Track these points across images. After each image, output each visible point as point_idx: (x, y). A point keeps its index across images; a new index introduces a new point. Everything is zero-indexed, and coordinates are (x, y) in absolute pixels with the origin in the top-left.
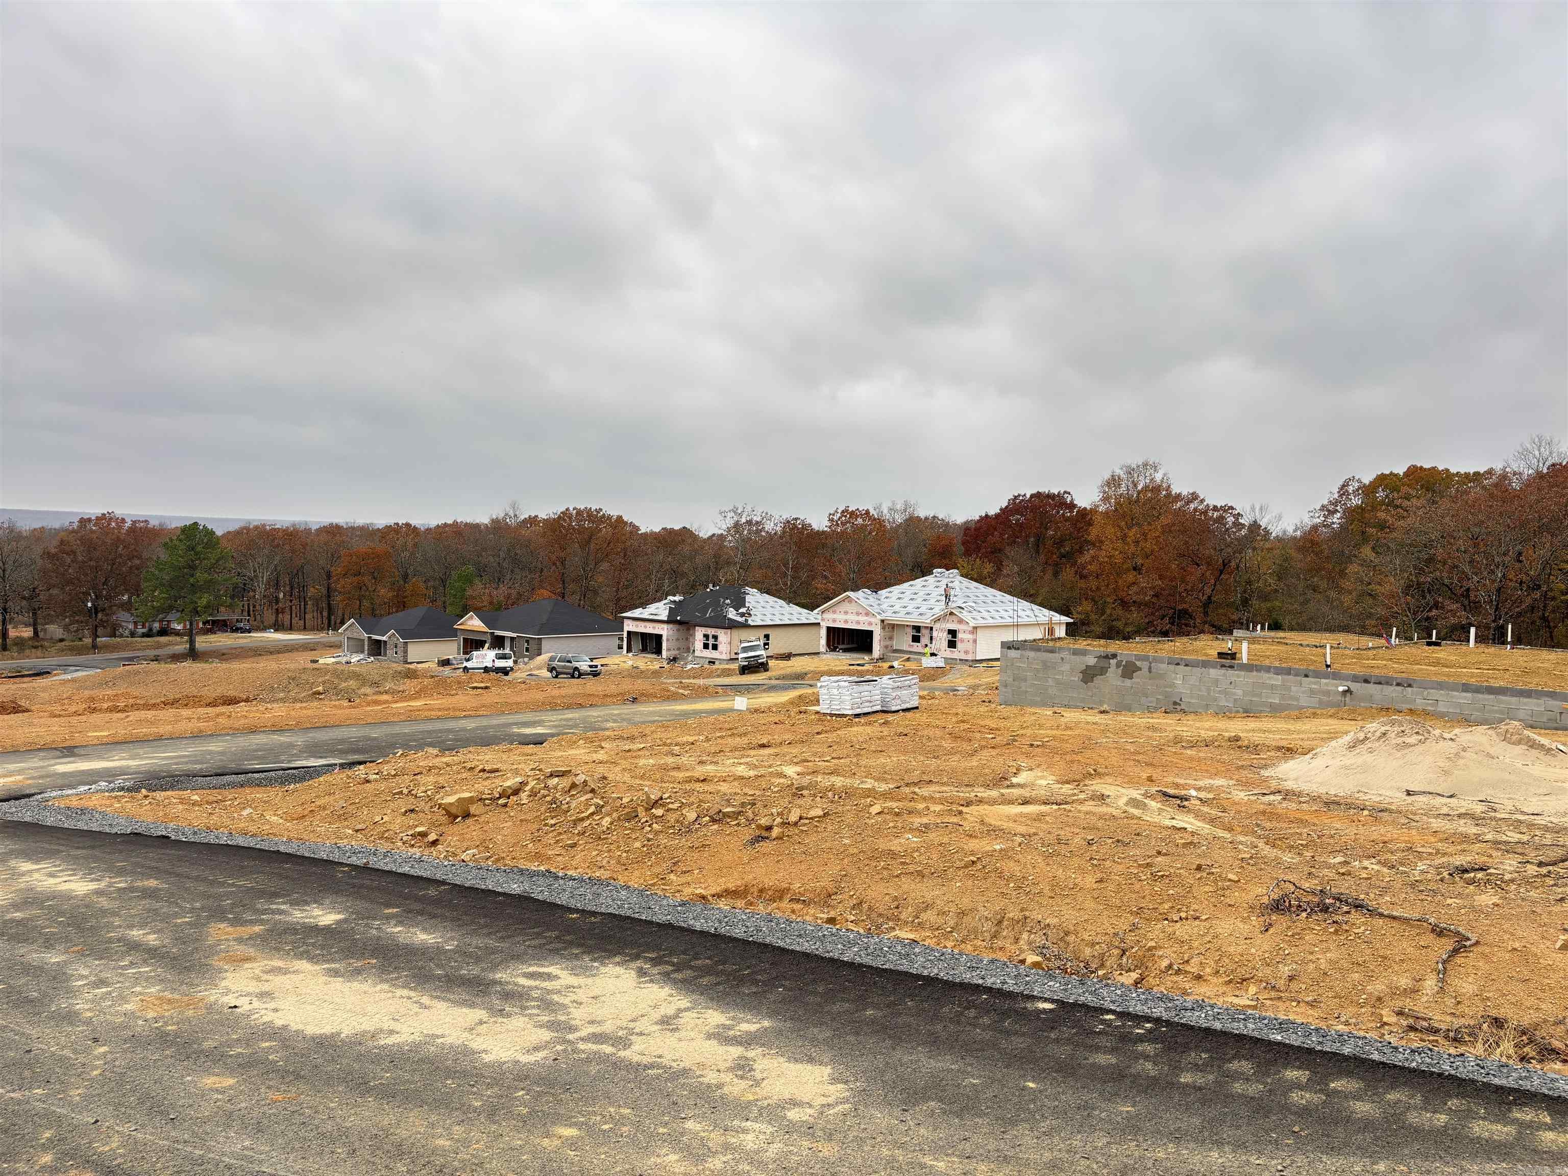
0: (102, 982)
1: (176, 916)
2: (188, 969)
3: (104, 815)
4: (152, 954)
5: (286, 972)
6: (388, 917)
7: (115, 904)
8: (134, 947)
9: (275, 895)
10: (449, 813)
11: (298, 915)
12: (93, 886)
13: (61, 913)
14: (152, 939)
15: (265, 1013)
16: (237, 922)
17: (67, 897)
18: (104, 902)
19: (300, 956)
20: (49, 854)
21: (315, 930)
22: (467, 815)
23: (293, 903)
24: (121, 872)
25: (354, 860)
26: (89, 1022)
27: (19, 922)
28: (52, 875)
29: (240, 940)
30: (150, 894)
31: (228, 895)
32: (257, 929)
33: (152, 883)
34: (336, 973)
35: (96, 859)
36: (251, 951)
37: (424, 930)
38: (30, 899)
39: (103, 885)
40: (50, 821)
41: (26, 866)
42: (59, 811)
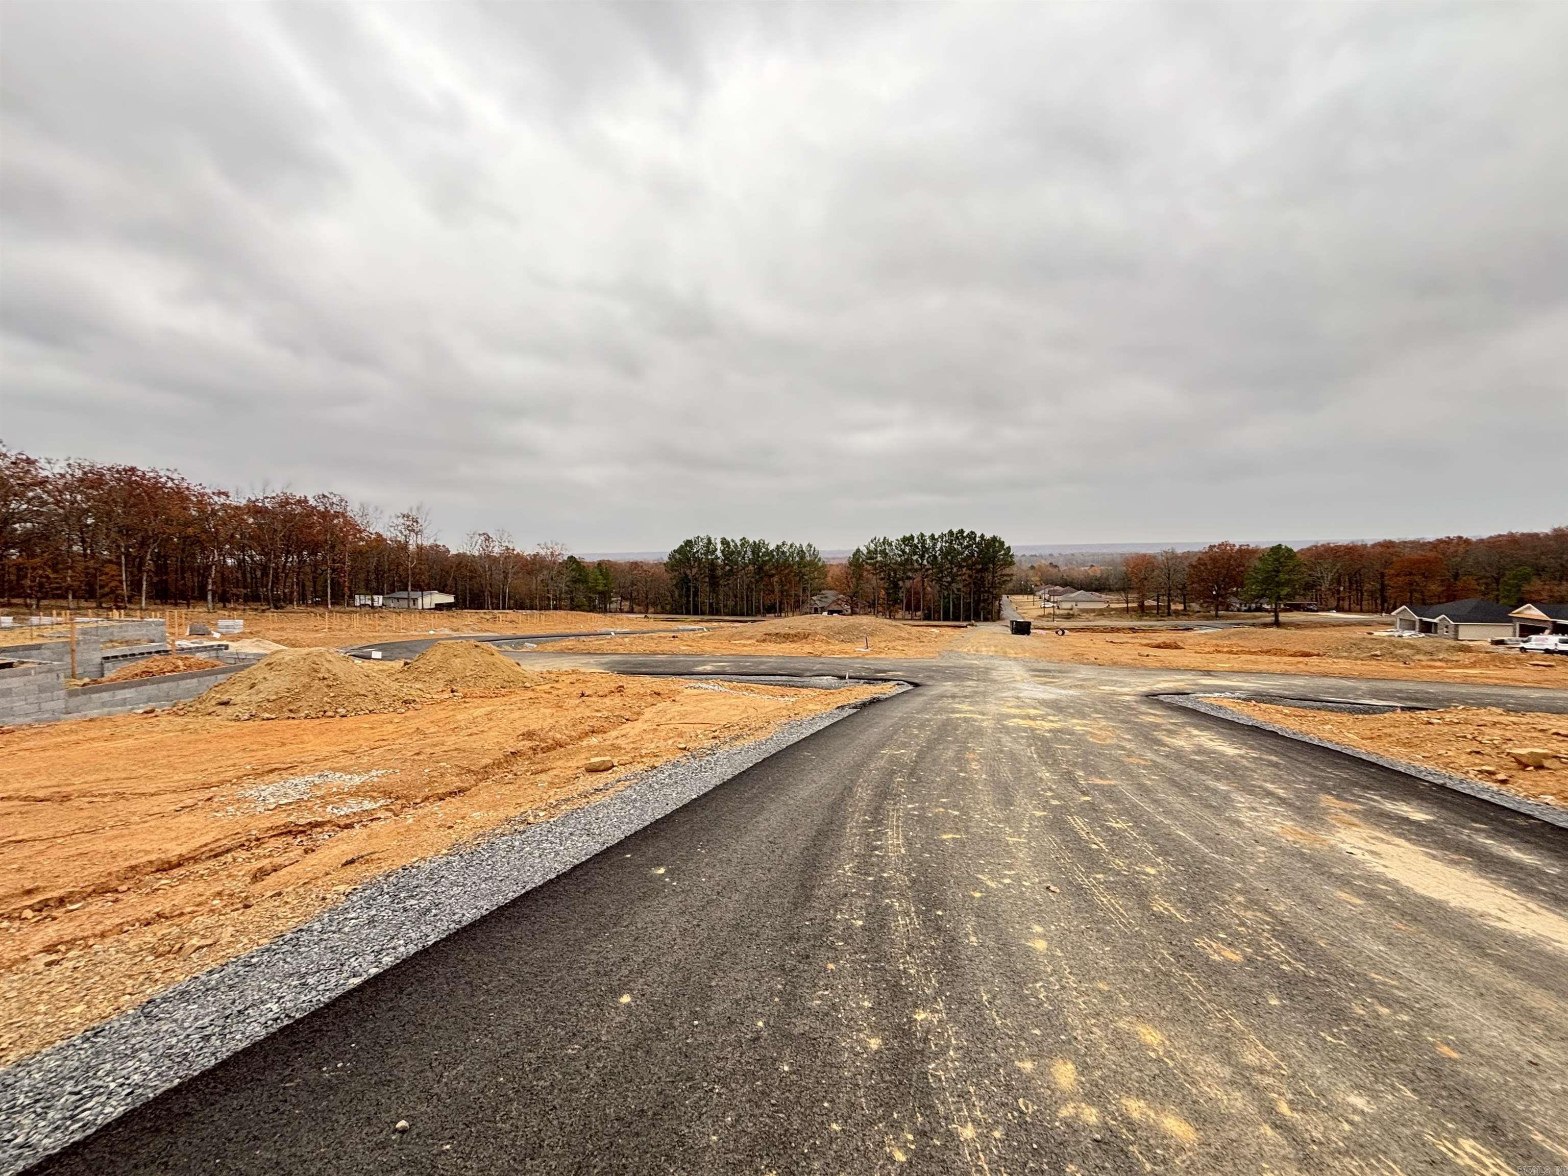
0: (1254, 809)
1: (1294, 782)
2: (1312, 818)
3: (1233, 712)
4: (1282, 801)
5: (1388, 843)
6: (1478, 830)
7: (1253, 766)
8: (1270, 794)
9: (1369, 788)
10: (1519, 762)
11: (1389, 806)
12: (1237, 751)
13: (1221, 763)
14: (1281, 792)
15: (1376, 866)
16: (1338, 797)
17: (1223, 755)
18: (1245, 762)
19: (1400, 835)
20: (1208, 729)
21: (1407, 820)
22: (1540, 767)
23: (1384, 797)
24: (1252, 747)
25: (1430, 778)
26: (1250, 829)
27: (1199, 762)
28: (1211, 740)
29: (1345, 810)
30: (1276, 765)
31: (1330, 779)
32: (1357, 807)
33: (1274, 758)
34: (1434, 857)
35: (1235, 736)
36: (1356, 821)
37: (1518, 849)
38: (1201, 751)
39: (1242, 752)
40: (1202, 710)
41: (1196, 732)
42: (1206, 705)
